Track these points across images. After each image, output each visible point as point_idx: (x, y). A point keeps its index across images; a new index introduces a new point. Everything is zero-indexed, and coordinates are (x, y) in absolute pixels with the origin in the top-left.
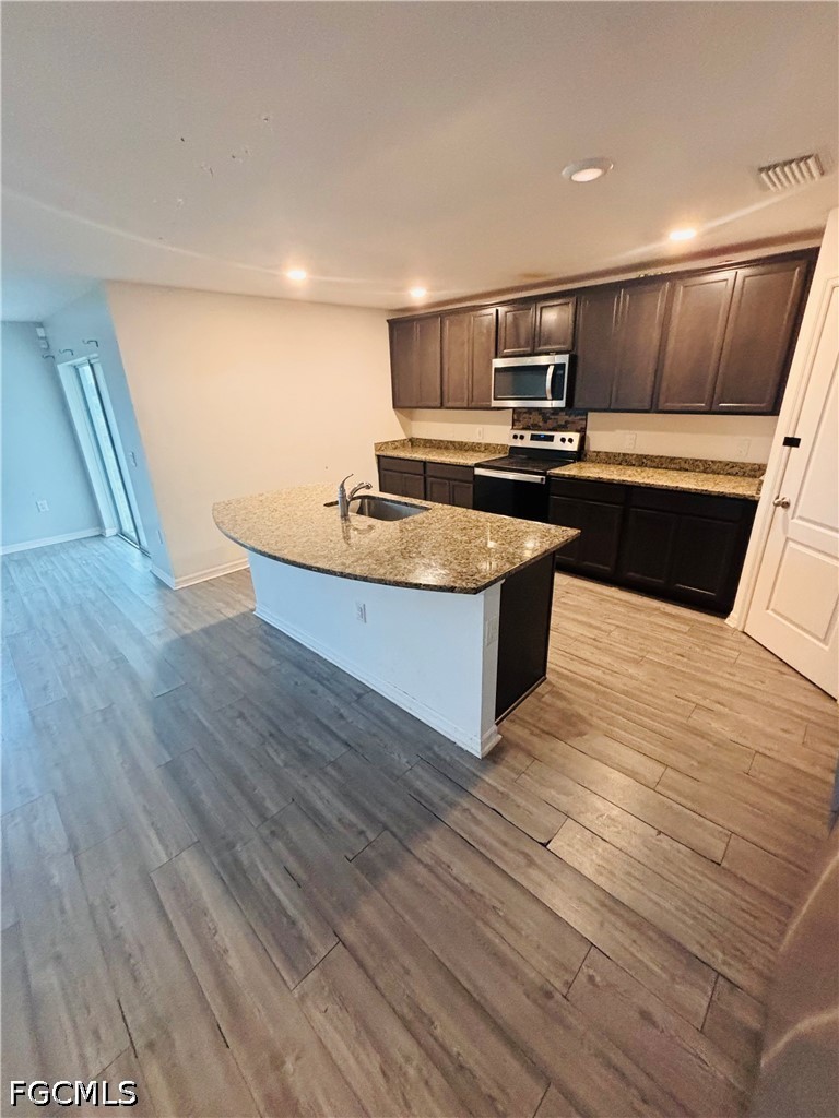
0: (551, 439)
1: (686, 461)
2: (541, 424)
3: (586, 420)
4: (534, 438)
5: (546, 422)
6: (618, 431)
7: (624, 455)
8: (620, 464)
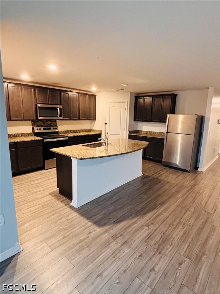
0: (50, 129)
1: (79, 130)
2: (43, 125)
3: (56, 123)
4: (44, 129)
5: (44, 124)
6: (64, 125)
7: (67, 131)
8: (67, 133)
